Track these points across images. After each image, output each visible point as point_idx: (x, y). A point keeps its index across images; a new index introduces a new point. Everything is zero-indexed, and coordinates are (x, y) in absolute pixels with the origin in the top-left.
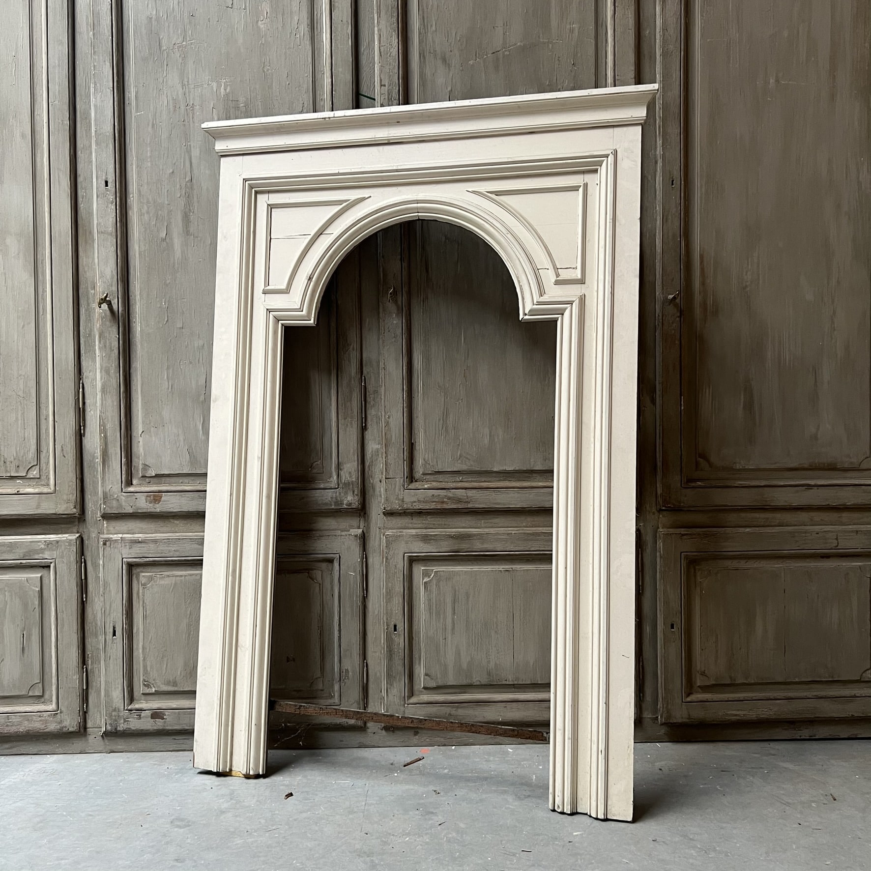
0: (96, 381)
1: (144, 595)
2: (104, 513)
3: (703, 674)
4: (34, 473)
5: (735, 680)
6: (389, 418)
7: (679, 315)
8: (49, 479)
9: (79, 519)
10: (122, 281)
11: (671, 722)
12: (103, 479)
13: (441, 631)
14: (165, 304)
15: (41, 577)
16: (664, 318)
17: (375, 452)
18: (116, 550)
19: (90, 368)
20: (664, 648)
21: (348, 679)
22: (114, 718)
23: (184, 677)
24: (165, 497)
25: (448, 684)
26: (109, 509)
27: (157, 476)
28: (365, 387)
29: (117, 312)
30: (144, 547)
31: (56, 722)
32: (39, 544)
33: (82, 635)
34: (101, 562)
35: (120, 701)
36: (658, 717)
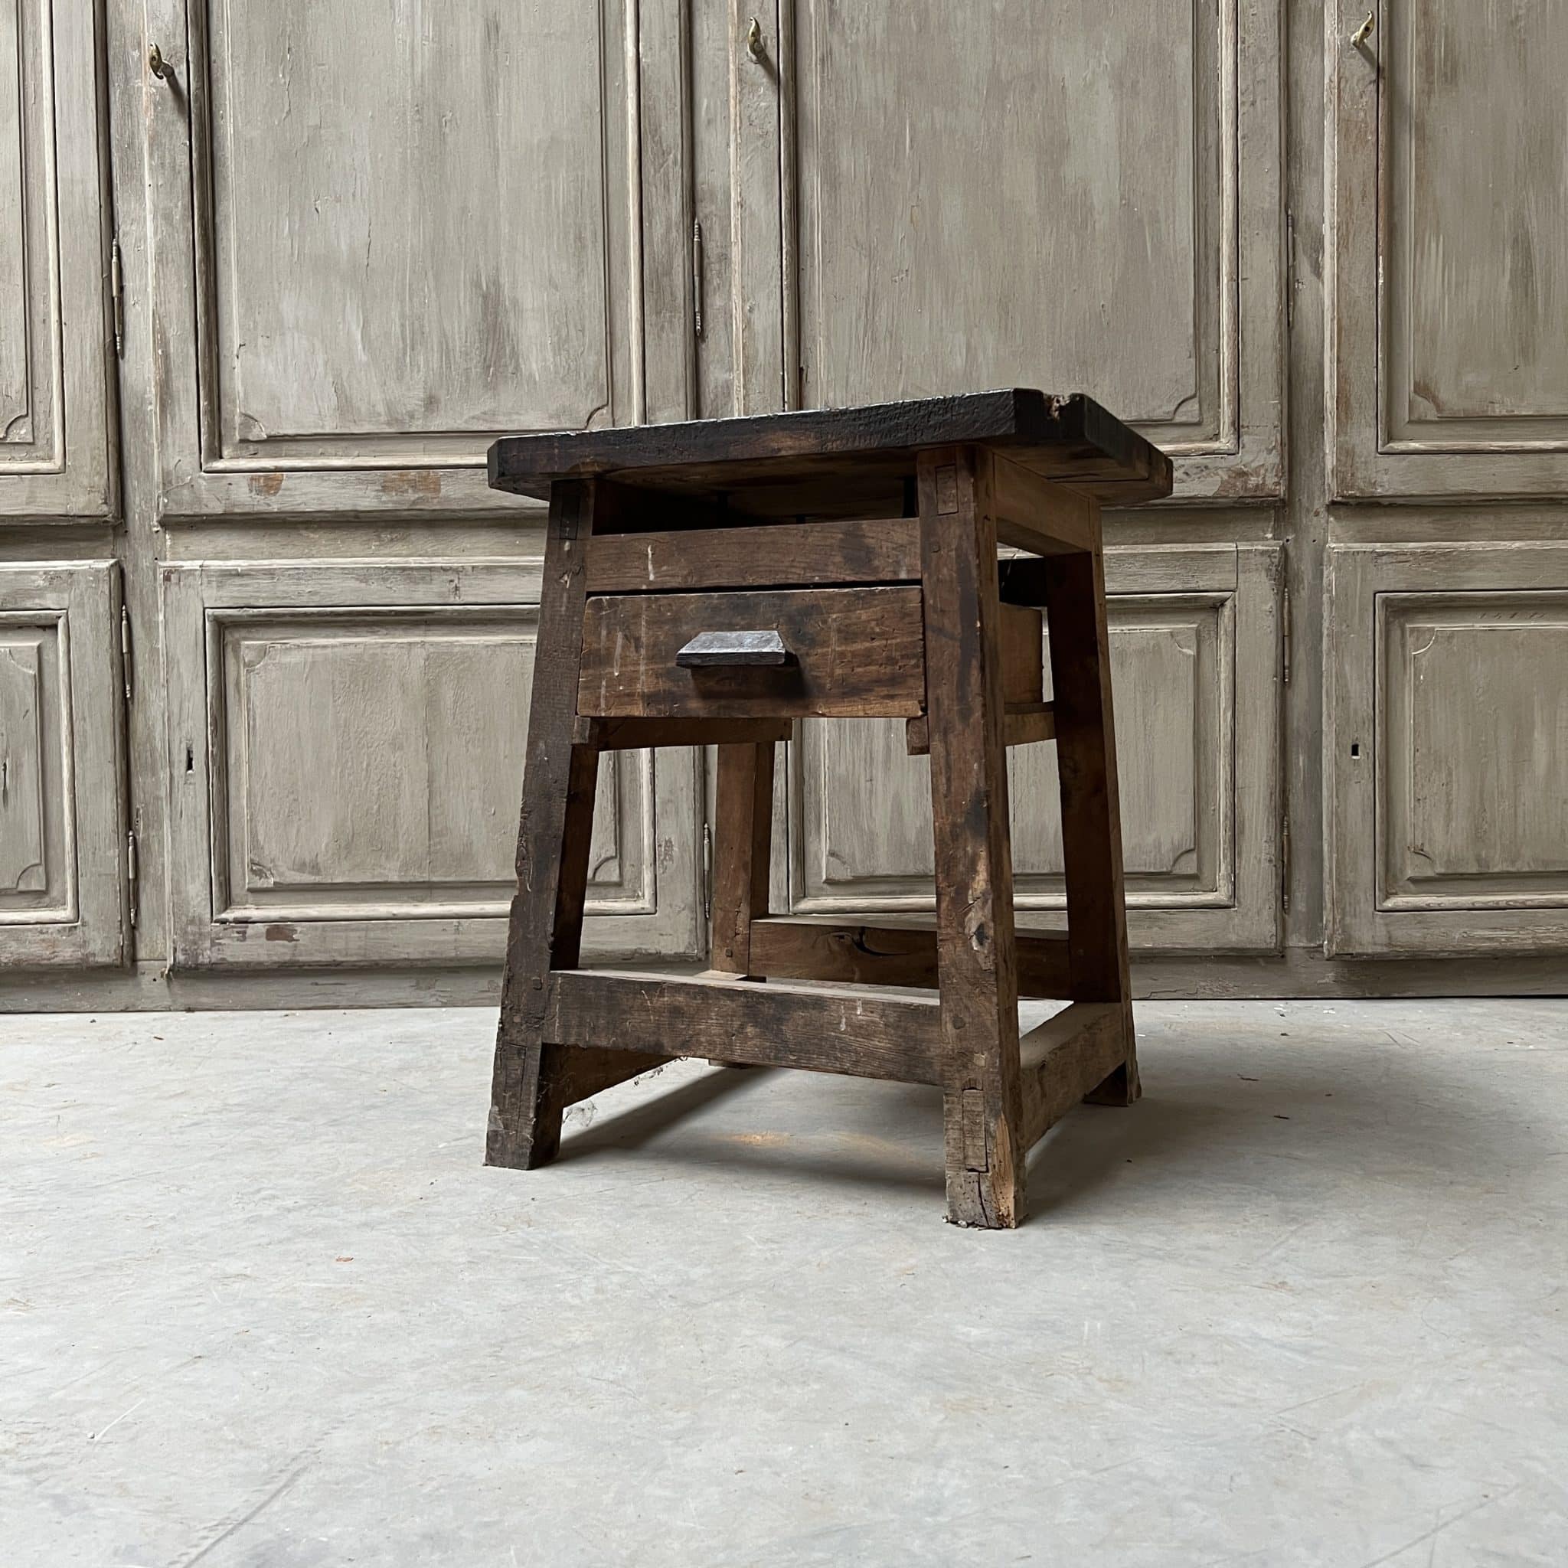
0: (145, 242)
1: (249, 687)
2: (165, 516)
3: (1420, 852)
4: (22, 433)
5: (1488, 867)
6: (751, 310)
7: (1374, 76)
8: (50, 443)
9: (114, 528)
10: (196, 26)
11: (1351, 951)
12: (162, 442)
13: (863, 763)
14: (284, 76)
15: (39, 648)
16: (1342, 86)
17: (722, 387)
18: (191, 592)
19: (133, 216)
20: (1337, 797)
21: (671, 859)
22: (191, 937)
23: (333, 854)
24: (288, 481)
25: (877, 873)
26: (175, 507)
27: (273, 439)
28: (700, 244)
29: (186, 92)
30: (247, 585)
31: (74, 945)
32: (33, 577)
33: (124, 768)
34: (161, 617)
35: (203, 903)
36: (1321, 946)
